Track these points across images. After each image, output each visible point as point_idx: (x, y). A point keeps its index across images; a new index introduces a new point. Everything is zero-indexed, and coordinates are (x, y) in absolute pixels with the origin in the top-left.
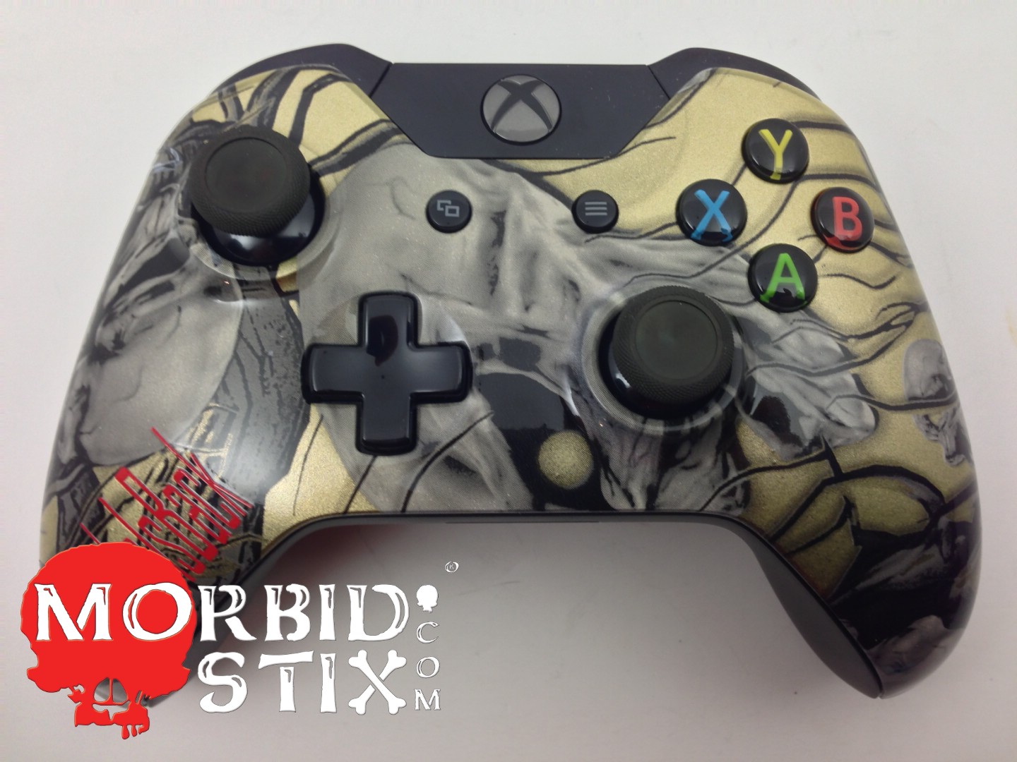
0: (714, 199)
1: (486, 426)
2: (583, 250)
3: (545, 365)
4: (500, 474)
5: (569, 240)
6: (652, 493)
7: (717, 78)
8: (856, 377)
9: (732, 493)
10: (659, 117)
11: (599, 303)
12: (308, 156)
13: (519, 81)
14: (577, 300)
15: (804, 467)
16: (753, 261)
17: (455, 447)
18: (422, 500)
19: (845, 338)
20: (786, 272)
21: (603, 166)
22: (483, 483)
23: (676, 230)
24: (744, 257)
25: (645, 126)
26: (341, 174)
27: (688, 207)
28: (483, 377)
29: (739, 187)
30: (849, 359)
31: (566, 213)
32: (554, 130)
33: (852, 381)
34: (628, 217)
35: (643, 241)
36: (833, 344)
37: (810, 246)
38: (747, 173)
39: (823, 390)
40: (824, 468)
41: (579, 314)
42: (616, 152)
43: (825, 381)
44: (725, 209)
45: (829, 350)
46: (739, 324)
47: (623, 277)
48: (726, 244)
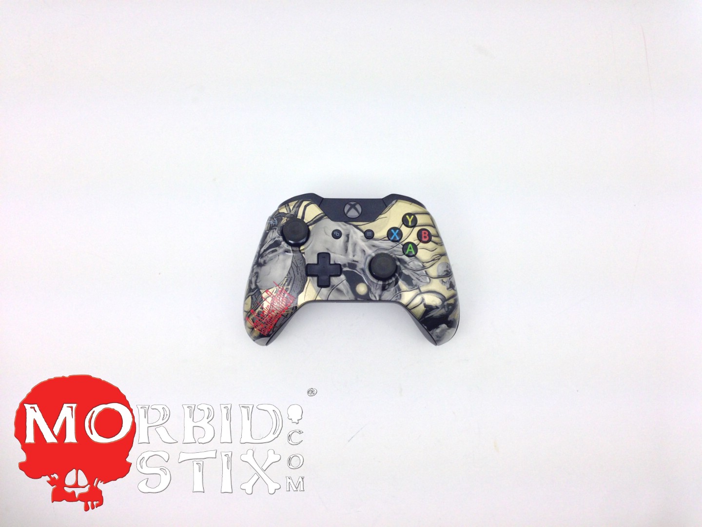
0: (395, 232)
1: (345, 282)
2: (366, 243)
3: (357, 268)
4: (348, 292)
5: (363, 241)
6: (380, 296)
7: (397, 203)
8: (425, 271)
9: (398, 296)
10: (384, 212)
11: (369, 255)
12: (306, 222)
13: (352, 203)
14: (365, 254)
15: (413, 291)
16: (404, 245)
17: (338, 286)
18: (331, 298)
19: (423, 263)
20: (410, 249)
21: (371, 224)
22: (344, 294)
23: (387, 238)
24: (402, 245)
25: (381, 214)
26: (313, 226)
27: (390, 234)
28: (344, 271)
29: (401, 229)
30: (424, 267)
31: (363, 234)
32: (361, 215)
33: (424, 272)
34: (376, 236)
35: (380, 241)
36: (421, 264)
37: (416, 242)
38: (403, 225)
39: (418, 275)
40: (417, 291)
41: (365, 257)
42: (374, 220)
43: (418, 272)
44: (397, 234)
45: (419, 265)
46: (400, 260)
47: (375, 249)
48: (398, 241)
